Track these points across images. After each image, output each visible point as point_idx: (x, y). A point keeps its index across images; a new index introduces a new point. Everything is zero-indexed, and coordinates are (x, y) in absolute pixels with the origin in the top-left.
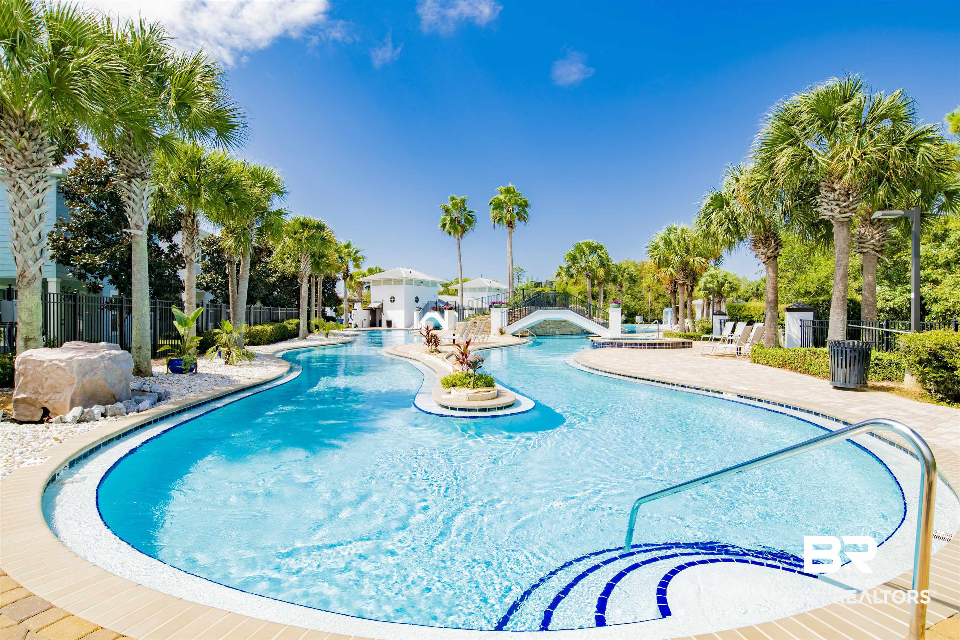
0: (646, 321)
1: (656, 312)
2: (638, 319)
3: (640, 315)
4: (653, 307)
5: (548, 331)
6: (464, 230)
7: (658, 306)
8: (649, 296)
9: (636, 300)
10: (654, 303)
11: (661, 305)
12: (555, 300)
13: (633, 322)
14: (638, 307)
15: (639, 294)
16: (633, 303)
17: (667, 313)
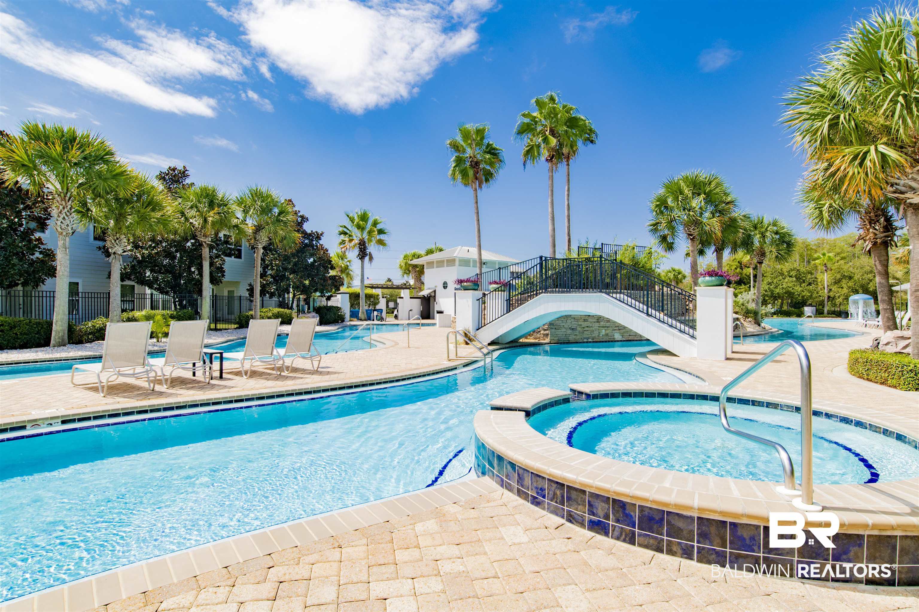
0: (819, 313)
1: (838, 301)
2: (808, 310)
3: (810, 305)
4: (832, 294)
5: (595, 334)
6: (489, 176)
7: (839, 292)
8: (825, 278)
9: (803, 285)
10: (834, 288)
11: (845, 290)
12: (613, 276)
13: (800, 315)
14: (806, 294)
15: (809, 276)
16: (798, 289)
17: (856, 302)
